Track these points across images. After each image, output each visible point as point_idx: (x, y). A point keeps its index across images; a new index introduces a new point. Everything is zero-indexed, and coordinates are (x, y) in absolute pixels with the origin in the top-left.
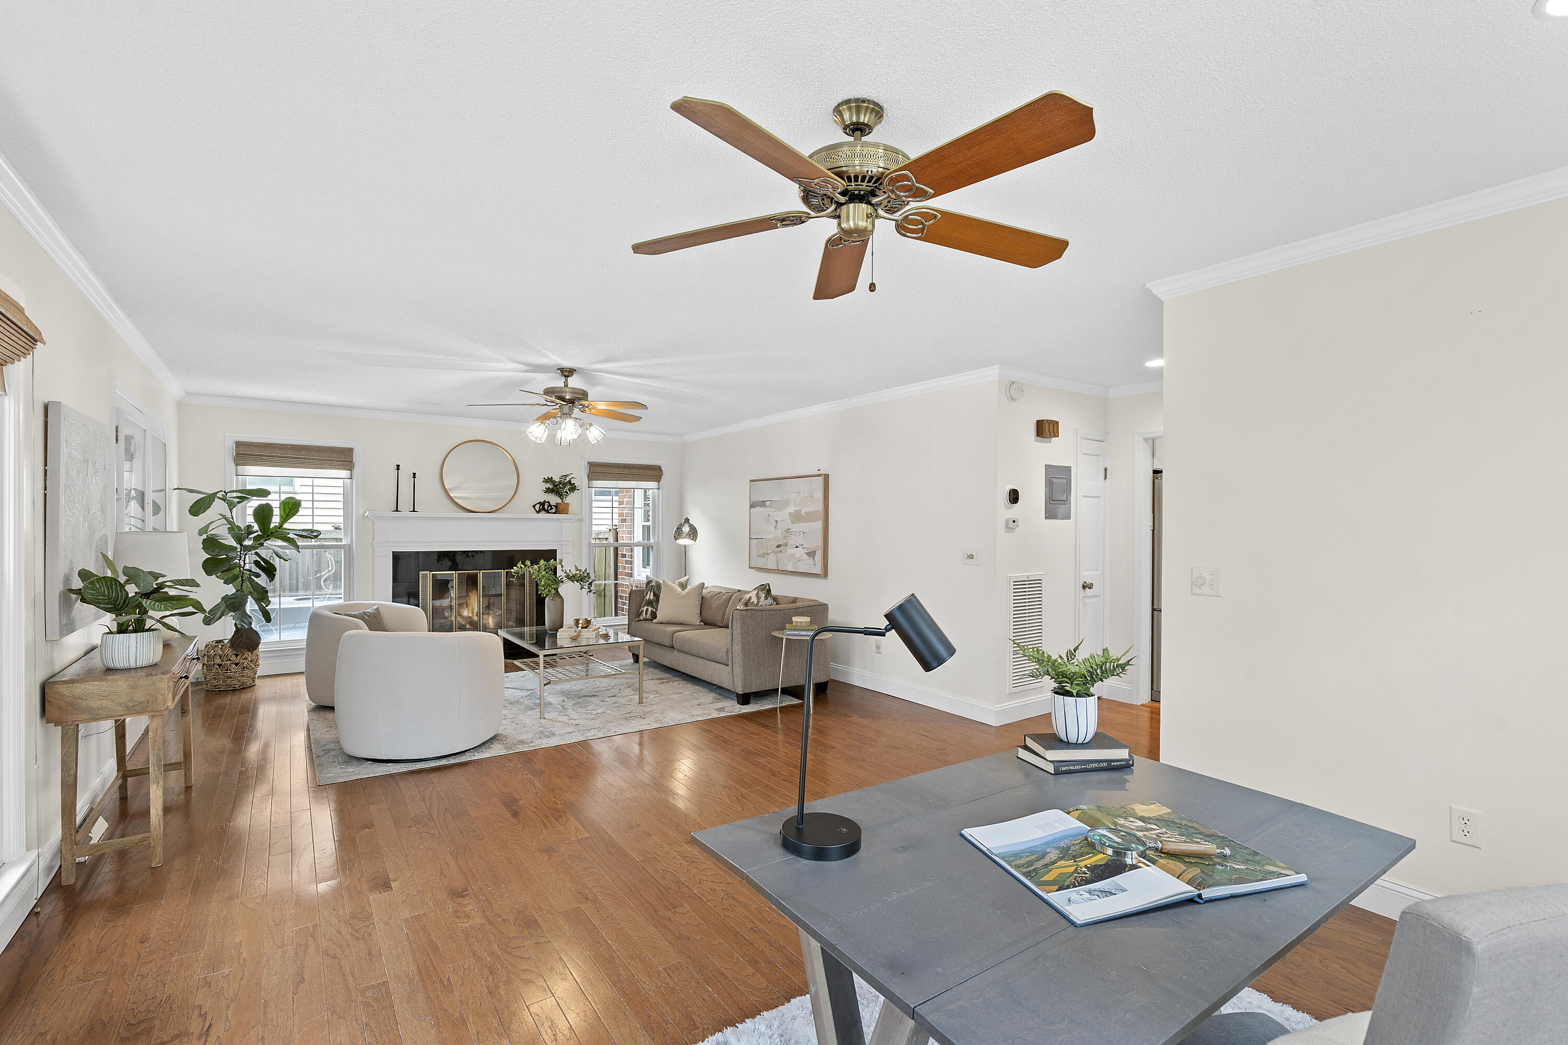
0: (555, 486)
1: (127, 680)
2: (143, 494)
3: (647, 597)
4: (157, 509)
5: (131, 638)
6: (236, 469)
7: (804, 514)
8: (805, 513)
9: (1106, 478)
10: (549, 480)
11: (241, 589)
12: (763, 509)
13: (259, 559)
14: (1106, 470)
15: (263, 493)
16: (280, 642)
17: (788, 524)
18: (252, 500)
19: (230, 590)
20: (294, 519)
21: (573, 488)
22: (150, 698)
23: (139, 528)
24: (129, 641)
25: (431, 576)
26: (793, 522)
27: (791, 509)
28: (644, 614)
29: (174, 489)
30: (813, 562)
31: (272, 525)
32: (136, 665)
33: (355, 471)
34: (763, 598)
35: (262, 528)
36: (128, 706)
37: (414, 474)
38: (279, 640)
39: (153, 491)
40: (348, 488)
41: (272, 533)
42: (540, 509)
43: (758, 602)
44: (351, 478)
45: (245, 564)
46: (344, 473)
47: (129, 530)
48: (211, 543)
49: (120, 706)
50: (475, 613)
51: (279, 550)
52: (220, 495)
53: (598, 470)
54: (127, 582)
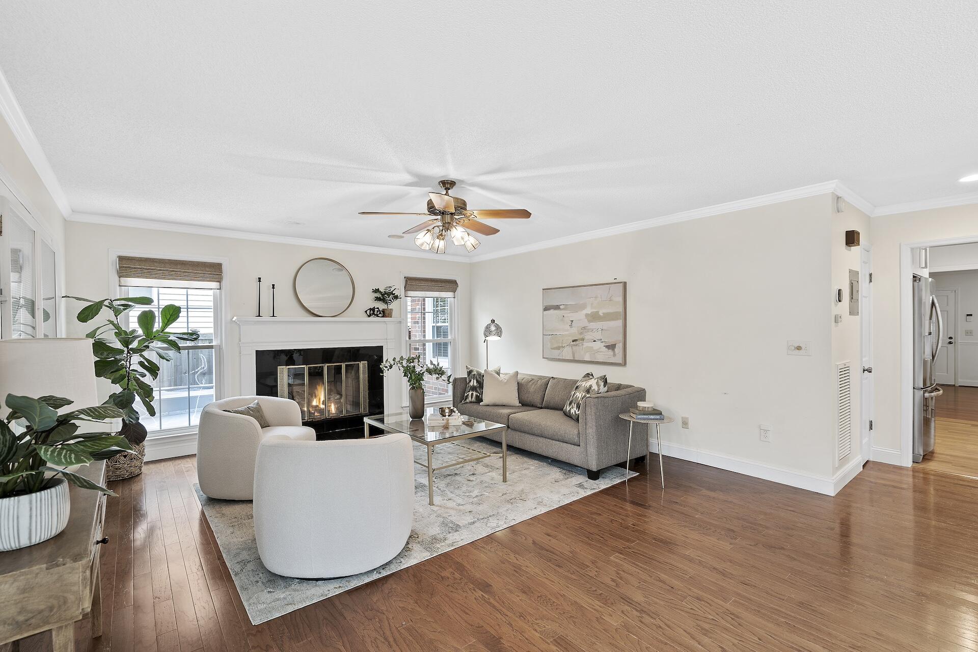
0: (383, 295)
1: (15, 581)
2: (33, 303)
3: (471, 384)
4: (47, 316)
5: (21, 502)
6: (119, 281)
7: (602, 315)
8: (603, 313)
9: (871, 281)
10: (376, 291)
11: (128, 387)
12: (556, 312)
13: (143, 360)
14: (871, 275)
15: (147, 301)
16: (161, 431)
17: (585, 323)
18: (135, 307)
19: (117, 389)
20: (174, 325)
21: (396, 297)
22: (55, 602)
23: (28, 334)
24: (18, 507)
25: (287, 371)
26: (590, 321)
27: (588, 311)
28: (470, 398)
29: (63, 297)
30: (612, 353)
31: (155, 330)
32: (30, 543)
33: (224, 282)
34: (602, 386)
35: (146, 332)
36: (17, 622)
37: (273, 285)
38: (159, 429)
39: (44, 299)
40: (217, 297)
41: (154, 336)
42: (370, 314)
43: (599, 389)
44: (220, 289)
45: (130, 365)
46: (214, 285)
47: (19, 337)
48: (100, 347)
49: (5, 624)
50: (321, 402)
51: (161, 351)
52: (106, 303)
53: (412, 283)
54: (11, 417)
